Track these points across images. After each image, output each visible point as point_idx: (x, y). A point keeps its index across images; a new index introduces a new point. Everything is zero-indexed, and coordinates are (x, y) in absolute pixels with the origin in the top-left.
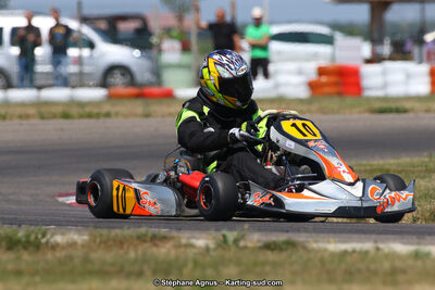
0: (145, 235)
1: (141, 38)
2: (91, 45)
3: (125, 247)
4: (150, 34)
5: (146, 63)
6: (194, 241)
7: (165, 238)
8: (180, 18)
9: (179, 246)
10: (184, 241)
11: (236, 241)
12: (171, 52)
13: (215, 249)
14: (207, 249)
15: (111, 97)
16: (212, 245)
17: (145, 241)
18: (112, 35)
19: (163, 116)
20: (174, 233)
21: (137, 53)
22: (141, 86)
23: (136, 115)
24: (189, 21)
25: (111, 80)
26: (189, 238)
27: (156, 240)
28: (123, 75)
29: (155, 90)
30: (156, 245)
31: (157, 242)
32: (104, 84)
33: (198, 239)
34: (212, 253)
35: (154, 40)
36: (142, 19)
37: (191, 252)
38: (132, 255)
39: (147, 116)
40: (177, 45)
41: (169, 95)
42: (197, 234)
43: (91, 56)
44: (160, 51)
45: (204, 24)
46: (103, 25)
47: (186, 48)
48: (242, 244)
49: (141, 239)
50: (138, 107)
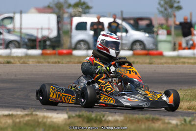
0: (149, 118)
1: (149, 29)
2: (126, 31)
3: (140, 123)
4: (153, 27)
5: (151, 40)
6: (171, 121)
7: (158, 120)
8: (167, 20)
9: (164, 123)
10: (166, 121)
11: (190, 122)
12: (162, 35)
13: (181, 125)
14: (177, 125)
15: (134, 55)
16: (179, 123)
17: (149, 120)
18: (136, 27)
19: (158, 64)
20: (162, 117)
21: (147, 35)
22: (149, 50)
23: (146, 63)
24: (171, 21)
25: (135, 47)
26: (169, 120)
27: (154, 120)
28: (140, 45)
29: (155, 52)
30: (154, 123)
31: (155, 121)
32: (131, 49)
33: (173, 120)
34: (179, 127)
35: (155, 29)
36: (150, 20)
37: (170, 126)
38: (143, 126)
39: (151, 63)
40: (165, 32)
41: (161, 54)
42: (172, 118)
43: (126, 36)
44: (158, 34)
45: (178, 23)
46: (132, 22)
47: (169, 33)
48: (193, 123)
49: (147, 119)
50: (147, 59)
